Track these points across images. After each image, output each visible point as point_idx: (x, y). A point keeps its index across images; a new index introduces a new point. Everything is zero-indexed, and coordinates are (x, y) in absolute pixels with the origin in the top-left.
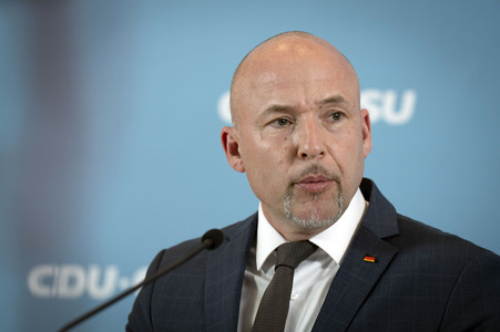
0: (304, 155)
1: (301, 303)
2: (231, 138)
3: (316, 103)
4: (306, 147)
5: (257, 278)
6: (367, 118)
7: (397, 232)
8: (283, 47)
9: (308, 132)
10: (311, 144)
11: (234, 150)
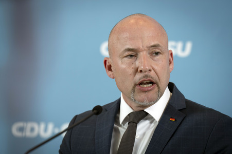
0: (141, 71)
1: (141, 140)
2: (109, 63)
3: (147, 47)
4: (142, 67)
5: (120, 128)
6: (171, 54)
7: (185, 107)
8: (132, 21)
9: (143, 60)
10: (144, 66)
11: (110, 68)
